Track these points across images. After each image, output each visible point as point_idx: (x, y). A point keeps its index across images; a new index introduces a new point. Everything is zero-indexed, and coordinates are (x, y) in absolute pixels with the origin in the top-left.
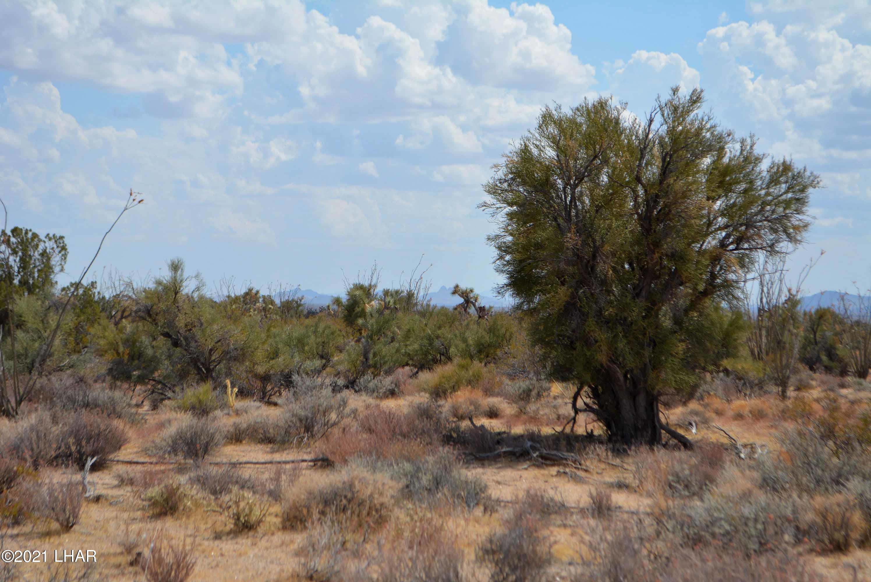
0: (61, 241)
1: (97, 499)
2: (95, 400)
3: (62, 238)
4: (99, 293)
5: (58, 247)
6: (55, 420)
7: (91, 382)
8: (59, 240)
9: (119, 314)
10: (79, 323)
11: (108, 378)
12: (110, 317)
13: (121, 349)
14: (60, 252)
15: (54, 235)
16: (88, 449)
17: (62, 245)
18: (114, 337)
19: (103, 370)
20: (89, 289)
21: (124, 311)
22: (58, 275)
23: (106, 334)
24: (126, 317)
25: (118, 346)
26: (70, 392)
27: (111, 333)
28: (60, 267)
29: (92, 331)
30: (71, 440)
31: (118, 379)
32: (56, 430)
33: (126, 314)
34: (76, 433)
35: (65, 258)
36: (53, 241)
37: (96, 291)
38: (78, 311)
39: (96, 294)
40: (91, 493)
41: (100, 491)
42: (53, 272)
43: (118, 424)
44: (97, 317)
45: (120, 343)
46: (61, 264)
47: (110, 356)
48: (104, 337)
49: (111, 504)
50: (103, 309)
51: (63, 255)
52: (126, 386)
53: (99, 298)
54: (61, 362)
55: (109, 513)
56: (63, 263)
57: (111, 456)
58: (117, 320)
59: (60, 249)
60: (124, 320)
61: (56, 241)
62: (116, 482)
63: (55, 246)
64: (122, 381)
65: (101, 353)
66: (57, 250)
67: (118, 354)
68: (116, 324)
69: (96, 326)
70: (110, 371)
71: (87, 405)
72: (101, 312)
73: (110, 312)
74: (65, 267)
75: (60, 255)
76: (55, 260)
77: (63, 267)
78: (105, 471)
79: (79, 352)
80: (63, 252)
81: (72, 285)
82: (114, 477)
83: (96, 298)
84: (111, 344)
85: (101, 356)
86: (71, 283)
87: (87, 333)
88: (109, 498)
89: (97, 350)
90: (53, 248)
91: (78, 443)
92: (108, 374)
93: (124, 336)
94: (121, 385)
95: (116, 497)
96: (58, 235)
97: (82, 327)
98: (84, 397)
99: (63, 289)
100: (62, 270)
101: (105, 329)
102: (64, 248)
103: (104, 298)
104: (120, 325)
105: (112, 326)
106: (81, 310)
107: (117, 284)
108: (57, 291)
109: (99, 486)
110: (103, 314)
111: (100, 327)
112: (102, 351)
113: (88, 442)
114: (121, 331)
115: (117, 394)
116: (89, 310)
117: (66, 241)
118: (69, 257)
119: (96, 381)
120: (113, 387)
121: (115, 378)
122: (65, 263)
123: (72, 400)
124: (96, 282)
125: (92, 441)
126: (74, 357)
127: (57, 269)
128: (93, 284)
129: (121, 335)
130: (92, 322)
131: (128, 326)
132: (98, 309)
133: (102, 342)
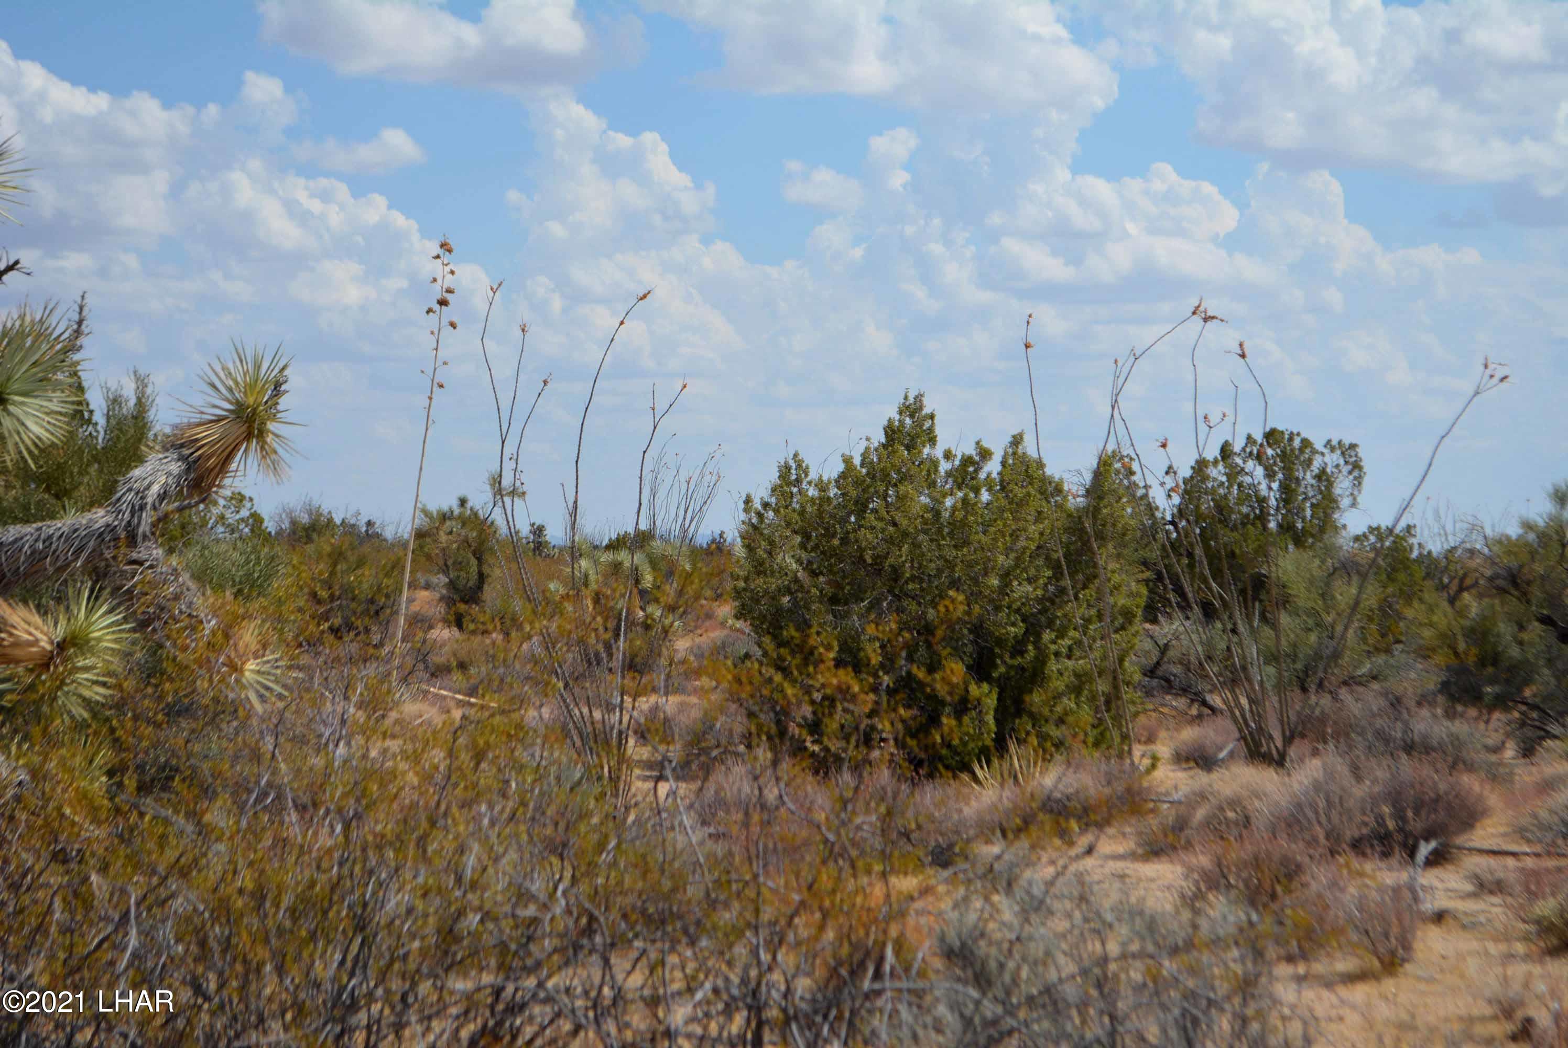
0: (1353, 453)
1: (1439, 917)
2: (1425, 737)
3: (1353, 446)
4: (1420, 545)
5: (1346, 463)
6: (1357, 773)
7: (1412, 704)
8: (1348, 451)
9: (1456, 581)
10: (1385, 600)
11: (1441, 699)
12: (1443, 587)
13: (1462, 646)
14: (1350, 473)
15: (1340, 442)
16: (1416, 825)
17: (1354, 459)
18: (1449, 624)
19: (1432, 683)
20: (1403, 538)
21: (1462, 580)
22: (1346, 514)
23: (1435, 619)
24: (1468, 589)
25: (1456, 639)
26: (1379, 723)
27: (1443, 616)
28: (1351, 498)
29: (1409, 613)
30: (1386, 810)
31: (1459, 700)
32: (1360, 791)
33: (1468, 582)
34: (1395, 797)
35: (1360, 483)
36: (1339, 452)
37: (1414, 541)
38: (1384, 577)
39: (1416, 547)
40: (1429, 905)
41: (1442, 902)
42: (1338, 508)
43: (1471, 783)
44: (1417, 588)
45: (1460, 637)
46: (1352, 494)
47: (1439, 659)
48: (1431, 625)
49: (1464, 927)
50: (1428, 574)
51: (1355, 478)
52: (1472, 712)
53: (1420, 554)
54: (1356, 667)
55: (1463, 943)
56: (1356, 493)
57: (1460, 840)
58: (1452, 593)
59: (1350, 467)
60: (1466, 595)
61: (1343, 453)
62: (1469, 887)
63: (1342, 462)
64: (1465, 705)
65: (1424, 653)
66: (1345, 469)
67: (1456, 654)
68: (1452, 601)
69: (1416, 604)
70: (1445, 686)
71: (1409, 748)
72: (1424, 579)
73: (1441, 580)
74: (1359, 499)
75: (1351, 477)
76: (1342, 486)
77: (1355, 499)
78: (1450, 867)
79: (1388, 651)
80: (1356, 473)
81: (1372, 530)
82: (1466, 877)
83: (1415, 554)
84: (1443, 636)
85: (1426, 657)
86: (1370, 527)
87: (1400, 617)
88: (1461, 916)
89: (1421, 647)
90: (1337, 466)
91: (1399, 815)
92: (1440, 691)
93: (1467, 623)
94: (1465, 712)
95: (1472, 915)
96: (1347, 442)
97: (1390, 607)
98: (1405, 732)
99: (1357, 539)
100: (1354, 504)
101: (1431, 609)
102: (1357, 466)
103: (1430, 553)
104: (1458, 604)
105: (1445, 604)
106: (1388, 577)
107: (1449, 528)
108: (1344, 542)
109: (1439, 894)
110: (1428, 583)
111: (1423, 607)
112: (1428, 649)
113: (1417, 813)
114: (1461, 613)
115: (1459, 727)
116: (1402, 576)
117: (1361, 452)
118: (1366, 481)
119: (1419, 704)
120: (1450, 715)
121: (1453, 699)
122: (1360, 491)
123: (1383, 737)
124: (1415, 526)
125: (1423, 813)
126: (1380, 659)
127: (1345, 502)
128: (1409, 528)
129: (1463, 622)
130: (1408, 599)
131: (1472, 604)
132: (1419, 573)
133: (1427, 633)
